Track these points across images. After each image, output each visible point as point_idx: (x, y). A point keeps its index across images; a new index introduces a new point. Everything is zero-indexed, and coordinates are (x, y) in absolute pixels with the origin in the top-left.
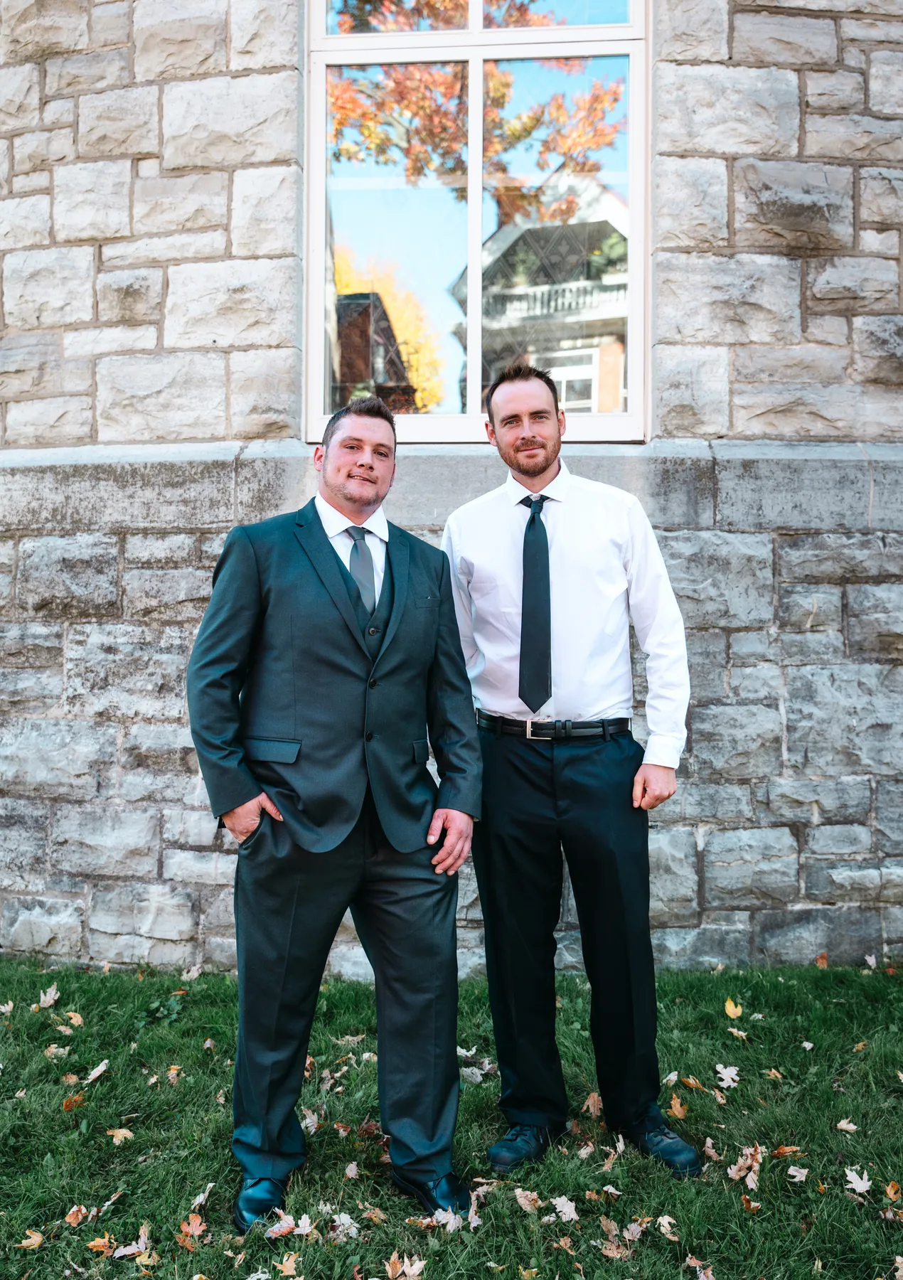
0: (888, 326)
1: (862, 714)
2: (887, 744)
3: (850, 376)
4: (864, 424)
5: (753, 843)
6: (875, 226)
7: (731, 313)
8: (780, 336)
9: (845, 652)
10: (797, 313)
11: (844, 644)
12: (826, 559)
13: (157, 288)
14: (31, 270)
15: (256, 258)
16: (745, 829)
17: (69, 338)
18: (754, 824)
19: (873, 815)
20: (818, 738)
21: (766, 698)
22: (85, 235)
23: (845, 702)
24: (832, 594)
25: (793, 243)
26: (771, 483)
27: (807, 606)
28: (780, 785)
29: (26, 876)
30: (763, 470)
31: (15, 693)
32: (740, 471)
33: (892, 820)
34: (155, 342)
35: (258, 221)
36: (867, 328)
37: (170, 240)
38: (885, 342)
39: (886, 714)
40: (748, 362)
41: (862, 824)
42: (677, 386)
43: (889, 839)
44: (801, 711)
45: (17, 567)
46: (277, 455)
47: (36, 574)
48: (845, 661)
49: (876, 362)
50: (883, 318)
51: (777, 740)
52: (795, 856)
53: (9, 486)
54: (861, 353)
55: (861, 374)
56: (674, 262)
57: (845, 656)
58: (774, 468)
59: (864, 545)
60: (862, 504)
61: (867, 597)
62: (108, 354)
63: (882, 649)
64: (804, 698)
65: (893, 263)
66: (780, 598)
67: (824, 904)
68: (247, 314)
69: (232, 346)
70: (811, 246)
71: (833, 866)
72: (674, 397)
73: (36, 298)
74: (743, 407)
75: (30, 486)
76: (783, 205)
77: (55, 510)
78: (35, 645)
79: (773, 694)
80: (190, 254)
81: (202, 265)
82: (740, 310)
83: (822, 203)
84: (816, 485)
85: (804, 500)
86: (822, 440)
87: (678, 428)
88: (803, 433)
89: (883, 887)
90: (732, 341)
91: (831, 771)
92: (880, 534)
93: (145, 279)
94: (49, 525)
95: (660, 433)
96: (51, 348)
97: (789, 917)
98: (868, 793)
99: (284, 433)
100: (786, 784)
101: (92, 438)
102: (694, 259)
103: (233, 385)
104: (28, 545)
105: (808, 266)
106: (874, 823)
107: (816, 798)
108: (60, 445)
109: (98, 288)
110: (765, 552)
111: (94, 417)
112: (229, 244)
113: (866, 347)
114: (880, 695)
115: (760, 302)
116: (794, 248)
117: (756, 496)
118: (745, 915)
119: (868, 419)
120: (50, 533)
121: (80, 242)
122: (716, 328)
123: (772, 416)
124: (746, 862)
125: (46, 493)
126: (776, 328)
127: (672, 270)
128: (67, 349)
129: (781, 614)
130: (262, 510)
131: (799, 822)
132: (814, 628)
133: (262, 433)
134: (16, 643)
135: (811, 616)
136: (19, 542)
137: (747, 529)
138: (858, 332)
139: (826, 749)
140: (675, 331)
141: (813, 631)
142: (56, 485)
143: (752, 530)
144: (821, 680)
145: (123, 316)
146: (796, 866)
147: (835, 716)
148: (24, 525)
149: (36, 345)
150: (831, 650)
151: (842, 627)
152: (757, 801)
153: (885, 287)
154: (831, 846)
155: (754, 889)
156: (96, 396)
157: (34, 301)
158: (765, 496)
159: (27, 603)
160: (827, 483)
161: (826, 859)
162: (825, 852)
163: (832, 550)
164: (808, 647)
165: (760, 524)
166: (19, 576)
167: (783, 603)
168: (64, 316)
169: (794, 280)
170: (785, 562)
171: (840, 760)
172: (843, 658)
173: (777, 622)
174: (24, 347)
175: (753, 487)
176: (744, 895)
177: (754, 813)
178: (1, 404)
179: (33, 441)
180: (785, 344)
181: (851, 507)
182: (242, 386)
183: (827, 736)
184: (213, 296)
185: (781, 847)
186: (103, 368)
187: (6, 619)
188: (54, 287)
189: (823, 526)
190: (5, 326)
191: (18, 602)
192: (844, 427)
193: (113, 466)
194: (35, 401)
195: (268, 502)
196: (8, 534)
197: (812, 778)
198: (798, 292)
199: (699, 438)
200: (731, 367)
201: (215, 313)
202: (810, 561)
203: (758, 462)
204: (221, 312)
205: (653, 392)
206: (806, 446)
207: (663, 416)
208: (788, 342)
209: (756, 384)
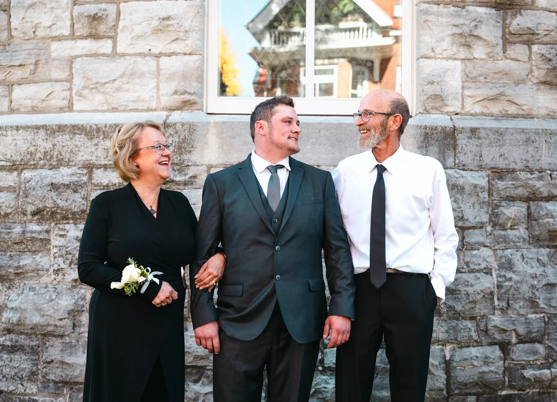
0: (552, 51)
1: (540, 278)
2: (554, 295)
3: (530, 80)
4: (539, 108)
5: (478, 355)
7: (463, 41)
8: (491, 55)
9: (529, 241)
10: (500, 42)
11: (529, 236)
12: (519, 187)
13: (113, 16)
14: (30, 2)
16: (474, 346)
17: (55, 45)
18: (479, 344)
19: (546, 337)
20: (515, 292)
21: (485, 268)
23: (530, 271)
24: (522, 207)
25: (498, 1)
26: (487, 142)
27: (509, 215)
28: (494, 320)
29: (25, 384)
30: (483, 134)
31: (18, 268)
32: (469, 134)
33: (556, 340)
34: (111, 49)
36: (540, 52)
38: (550, 60)
39: (552, 278)
41: (540, 342)
42: (432, 83)
43: (555, 351)
44: (505, 276)
45: (20, 188)
46: (191, 121)
47: (34, 193)
48: (529, 247)
49: (545, 71)
50: (549, 46)
51: (492, 293)
52: (502, 362)
53: (15, 137)
54: (536, 66)
55: (537, 78)
56: (430, 9)
57: (529, 244)
58: (489, 132)
59: (540, 178)
60: (539, 154)
61: (542, 209)
62: (80, 56)
63: (550, 240)
64: (506, 269)
65: (555, 15)
66: (493, 209)
67: (518, 390)
68: (171, 34)
69: (161, 53)
70: (508, 3)
71: (524, 368)
72: (431, 90)
73: (34, 20)
74: (470, 97)
75: (29, 138)
77: (46, 153)
78: (32, 237)
79: (489, 266)
81: (142, 3)
82: (469, 39)
84: (513, 142)
85: (506, 152)
86: (515, 117)
87: (432, 108)
88: (504, 113)
89: (553, 380)
90: (464, 57)
91: (522, 312)
92: (549, 172)
93: (105, 10)
94: (42, 162)
95: (422, 111)
96: (42, 51)
97: (500, 398)
98: (543, 325)
99: (194, 107)
100: (497, 320)
101: (70, 108)
102: (441, 8)
103: (162, 77)
104: (27, 174)
105: (507, 15)
106: (547, 342)
107: (515, 327)
108: (49, 112)
109: (74, 15)
110: (484, 183)
111: (71, 95)
113: (539, 62)
114: (549, 267)
115: (480, 35)
116: (498, 4)
117: (479, 149)
118: (474, 398)
119: (541, 105)
120: (42, 167)
122: (455, 50)
123: (486, 102)
124: (474, 366)
125: (40, 142)
126: (489, 50)
127: (430, 14)
128: (53, 52)
129: (493, 219)
130: (181, 154)
131: (504, 342)
132: (512, 227)
133: (181, 107)
134: (20, 236)
135: (511, 220)
136: (21, 172)
137: (474, 169)
138: (535, 54)
139: (520, 299)
140: (431, 50)
141: (512, 229)
142: (46, 137)
143: (477, 169)
144: (516, 258)
145: (90, 33)
146: (503, 368)
147: (525, 279)
148: (25, 162)
149: (33, 49)
150: (522, 240)
151: (528, 227)
152: (481, 330)
153: (550, 28)
154: (523, 356)
155: (479, 383)
156: (72, 82)
157: (32, 22)
158: (484, 149)
159: (26, 211)
160: (519, 142)
161: (520, 364)
162: (519, 359)
163: (522, 181)
164: (509, 239)
165: (481, 166)
166: (21, 194)
167: (495, 212)
168: (51, 32)
169: (499, 22)
170: (496, 188)
171: (528, 305)
172: (529, 245)
173: (491, 223)
174: (25, 50)
175: (477, 143)
176: (473, 386)
177: (479, 337)
178: (8, 85)
179: (30, 109)
180: (494, 60)
181: (533, 156)
182: (167, 78)
183: (520, 291)
184: (150, 22)
185: (494, 357)
186: (77, 64)
187: (12, 221)
188: (45, 13)
189: (518, 167)
190: (12, 37)
191: (20, 210)
192: (527, 109)
193: (85, 126)
194: (32, 84)
195: (185, 149)
196: (14, 167)
197: (512, 316)
198: (501, 30)
199: (445, 114)
200: (463, 72)
201: (150, 33)
202: (510, 188)
203: (479, 129)
204: (155, 32)
205: (417, 87)
206: (506, 120)
207: (424, 101)
208: (496, 59)
209: (477, 83)
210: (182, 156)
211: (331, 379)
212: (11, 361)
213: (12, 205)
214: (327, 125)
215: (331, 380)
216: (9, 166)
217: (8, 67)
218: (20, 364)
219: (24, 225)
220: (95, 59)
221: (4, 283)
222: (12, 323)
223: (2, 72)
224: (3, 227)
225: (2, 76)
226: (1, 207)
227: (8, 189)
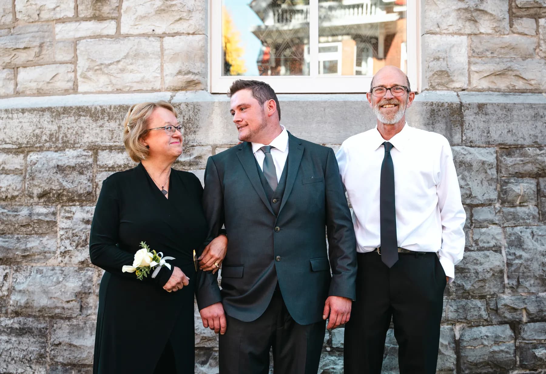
3: (538, 54)
5: (489, 334)
7: (469, 16)
8: (497, 29)
9: (539, 218)
10: (507, 16)
11: (539, 213)
12: (527, 163)
16: (484, 326)
17: (59, 27)
18: (489, 323)
20: (525, 270)
21: (494, 246)
23: (540, 248)
24: (531, 183)
26: (495, 117)
27: (518, 191)
28: (504, 299)
29: (33, 366)
30: (490, 110)
31: (25, 250)
32: (476, 110)
34: (115, 30)
40: (479, 45)
42: (438, 59)
44: (515, 254)
45: (26, 170)
46: (195, 101)
47: (40, 175)
48: (539, 224)
51: (501, 272)
52: (513, 342)
53: (20, 120)
54: (543, 40)
55: (544, 52)
57: (539, 220)
58: (496, 108)
62: (84, 38)
64: (516, 246)
66: (501, 186)
67: (530, 370)
68: (174, 14)
69: (164, 33)
71: (535, 347)
72: (437, 66)
73: (38, 3)
74: (477, 72)
75: (35, 120)
77: (51, 135)
78: (39, 220)
79: (498, 244)
82: (474, 14)
84: (521, 118)
85: (514, 128)
86: (522, 92)
87: (439, 84)
88: (511, 88)
90: (469, 33)
91: (533, 290)
94: (47, 145)
95: (428, 88)
96: (47, 34)
99: (198, 87)
100: (507, 298)
101: (75, 90)
103: (165, 57)
104: (33, 157)
107: (525, 306)
108: (53, 94)
110: (491, 159)
111: (76, 77)
115: (486, 9)
117: (486, 125)
120: (48, 149)
122: (461, 25)
123: (493, 77)
124: (485, 346)
125: (45, 124)
126: (495, 25)
128: (57, 34)
129: (502, 196)
130: (186, 134)
131: (515, 321)
132: (522, 204)
133: (185, 87)
134: (26, 219)
135: (520, 197)
136: (27, 155)
137: (482, 145)
138: (542, 27)
139: (530, 277)
140: (436, 26)
141: (521, 206)
142: (52, 119)
143: (485, 146)
144: (526, 235)
145: (94, 15)
146: (514, 348)
147: (535, 256)
148: (31, 144)
149: (38, 32)
150: (531, 217)
151: (538, 203)
152: (490, 309)
154: (534, 335)
155: (490, 362)
156: (77, 64)
157: (36, 4)
158: (492, 125)
159: (33, 193)
160: (527, 117)
161: (532, 343)
162: (531, 339)
163: (531, 157)
164: (519, 216)
165: (489, 142)
166: (27, 176)
167: (504, 189)
168: (55, 14)
170: (504, 164)
171: (539, 283)
172: (539, 222)
173: (500, 201)
174: (29, 33)
175: (484, 119)
176: (484, 366)
177: (489, 317)
178: (14, 68)
179: (35, 92)
180: (501, 34)
181: (541, 132)
182: (171, 58)
183: (531, 269)
184: (152, 2)
185: (505, 336)
186: (81, 46)
187: (19, 204)
189: (526, 143)
190: (16, 20)
191: (27, 192)
192: (535, 84)
193: (89, 107)
194: (37, 67)
195: (189, 130)
196: (20, 150)
197: (523, 294)
198: (508, 3)
199: (451, 90)
200: (469, 48)
201: (154, 13)
202: (519, 164)
203: (486, 105)
204: (158, 12)
205: (422, 63)
206: (514, 95)
207: (430, 77)
208: (502, 33)
209: (484, 58)
210: (187, 137)
211: (339, 359)
212: (19, 343)
213: (18, 188)
214: (331, 103)
215: (340, 361)
216: (16, 148)
217: (13, 50)
218: (28, 347)
219: (30, 207)
220: (99, 40)
221: (12, 265)
222: (20, 306)
223: (7, 55)
224: (10, 209)
225: (7, 59)
226: (7, 190)
227: (15, 172)
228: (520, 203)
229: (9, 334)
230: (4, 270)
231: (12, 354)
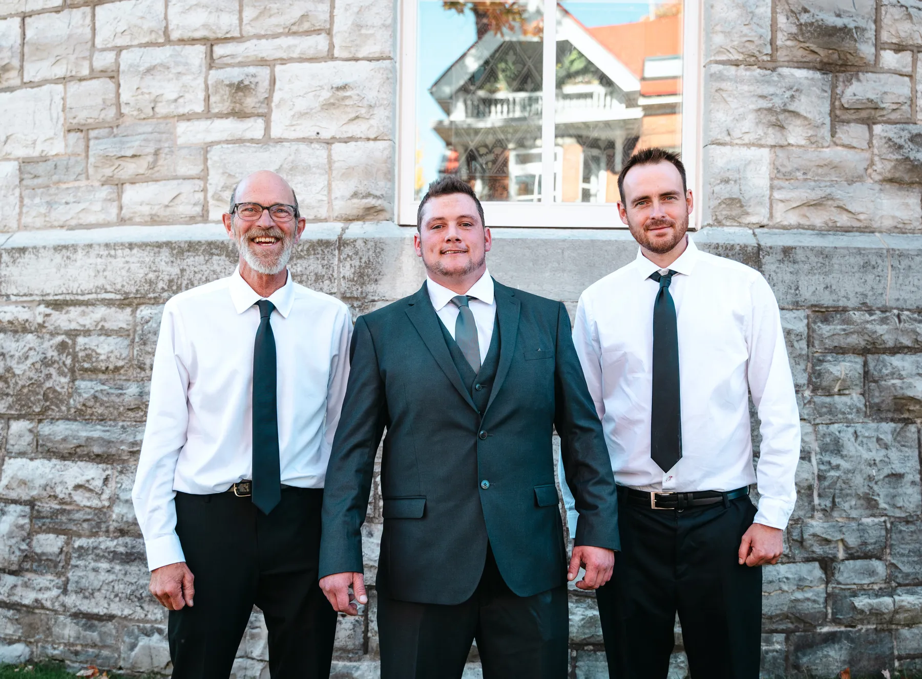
0: (904, 134)
1: (880, 465)
2: (900, 490)
3: (870, 176)
4: (882, 217)
5: (790, 576)
6: (893, 47)
7: (773, 119)
8: (813, 140)
9: (866, 413)
10: (828, 120)
11: (865, 405)
12: (852, 333)
13: (265, 84)
14: (147, 65)
15: (357, 60)
16: (783, 563)
17: (182, 127)
18: (789, 559)
19: (888, 551)
20: (844, 486)
22: (197, 35)
23: (866, 455)
24: (856, 363)
25: (825, 60)
26: (807, 267)
27: (837, 374)
28: (812, 526)
29: (146, 606)
30: (800, 255)
31: (134, 444)
32: (780, 256)
33: (903, 555)
34: (262, 132)
35: (359, 27)
36: (885, 134)
37: (278, 41)
38: (900, 147)
39: (899, 465)
40: (786, 162)
41: (879, 558)
42: (727, 181)
43: (901, 571)
44: (829, 463)
45: (135, 331)
46: (377, 236)
48: (866, 420)
49: (893, 164)
50: (898, 126)
51: (810, 488)
52: (823, 586)
53: (127, 259)
54: (879, 156)
55: (880, 174)
56: (725, 73)
57: (866, 416)
58: (809, 253)
59: (884, 321)
60: (881, 286)
61: (885, 366)
62: (218, 143)
63: (896, 410)
64: (832, 452)
65: (907, 79)
66: (813, 366)
67: (846, 627)
68: (348, 110)
69: (333, 138)
70: (840, 62)
71: (855, 594)
72: (725, 191)
73: (152, 90)
74: (782, 201)
75: (147, 259)
76: (819, 26)
77: (171, 281)
79: (807, 448)
80: (295, 55)
81: (306, 65)
82: (781, 117)
83: (852, 25)
84: (844, 268)
85: (834, 282)
86: (847, 230)
87: (727, 218)
88: (831, 224)
89: (896, 612)
90: (773, 144)
91: (854, 514)
92: (896, 312)
93: (254, 76)
94: (165, 295)
95: (711, 222)
96: (164, 136)
97: (818, 638)
98: (883, 533)
99: (381, 216)
100: (817, 525)
101: (204, 217)
102: (742, 71)
103: (334, 173)
104: (145, 312)
105: (837, 80)
106: (889, 558)
107: (842, 537)
108: (172, 224)
109: (210, 82)
110: (801, 327)
111: (205, 198)
112: (332, 46)
113: (884, 150)
114: (894, 449)
115: (798, 110)
116: (826, 64)
117: (794, 278)
118: (781, 637)
119: (884, 213)
121: (193, 41)
122: (760, 132)
123: (806, 208)
124: (783, 591)
125: (163, 266)
126: (811, 133)
127: (723, 80)
128: (179, 137)
129: (814, 380)
130: (363, 284)
131: (827, 557)
132: (842, 392)
133: (362, 216)
134: (136, 399)
135: (840, 382)
136: (137, 308)
137: (787, 307)
138: (878, 138)
139: (851, 495)
140: (726, 133)
141: (840, 395)
142: (172, 259)
143: (791, 307)
144: (847, 436)
145: (233, 109)
146: (825, 595)
147: (859, 467)
148: (141, 294)
149: (152, 133)
150: (855, 410)
151: (865, 391)
152: (793, 540)
153: (901, 100)
154: (854, 577)
155: (790, 615)
156: (207, 180)
157: (150, 93)
158: (802, 278)
159: (145, 364)
160: (853, 267)
161: (849, 589)
162: (849, 582)
163: (857, 325)
164: (836, 408)
165: (797, 302)
166: (137, 339)
167: (816, 370)
168: (177, 107)
169: (826, 92)
170: (818, 335)
171: (862, 505)
172: (865, 417)
173: (811, 386)
174: (140, 134)
175: (792, 270)
176: (781, 620)
177: (790, 551)
178: (117, 185)
179: (148, 219)
180: (818, 147)
181: (873, 288)
182: (343, 174)
183: (852, 485)
184: (318, 93)
185: (812, 579)
186: (215, 154)
187: (124, 378)
188: (169, 81)
189: (850, 304)
190: (121, 115)
191: (136, 363)
192: (865, 220)
193: (226, 243)
194: (150, 183)
195: (368, 277)
196: (126, 302)
197: (839, 520)
198: (829, 102)
199: (745, 227)
200: (772, 166)
201: (319, 109)
202: (839, 334)
203: (795, 248)
204: (325, 107)
205: (703, 186)
206: (834, 235)
207: (715, 208)
208: (820, 145)
209: (792, 181)
210: (364, 287)
211: (577, 607)
212: (126, 574)
213: (124, 356)
214: (573, 242)
215: (578, 609)
216: (120, 300)
217: (117, 159)
218: (138, 579)
219: (141, 383)
220: (240, 147)
221: (115, 465)
222: (127, 522)
223: (108, 166)
224: (112, 385)
225: (108, 172)
226: (108, 358)
227: (119, 332)
228: (839, 390)
229: (111, 561)
230: (104, 470)
231: (116, 588)
